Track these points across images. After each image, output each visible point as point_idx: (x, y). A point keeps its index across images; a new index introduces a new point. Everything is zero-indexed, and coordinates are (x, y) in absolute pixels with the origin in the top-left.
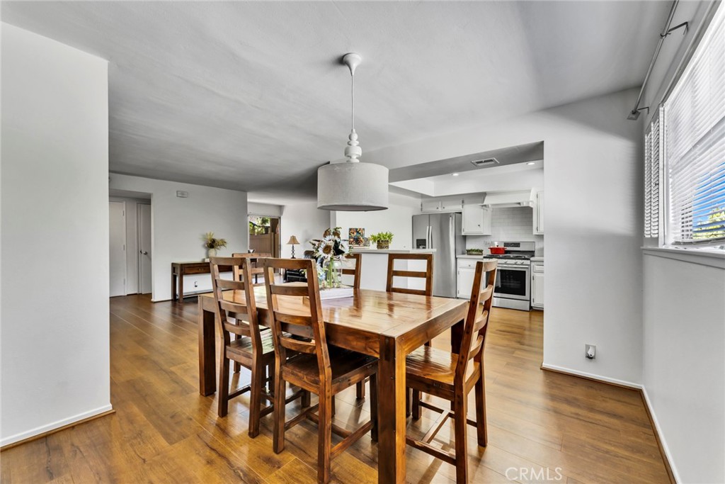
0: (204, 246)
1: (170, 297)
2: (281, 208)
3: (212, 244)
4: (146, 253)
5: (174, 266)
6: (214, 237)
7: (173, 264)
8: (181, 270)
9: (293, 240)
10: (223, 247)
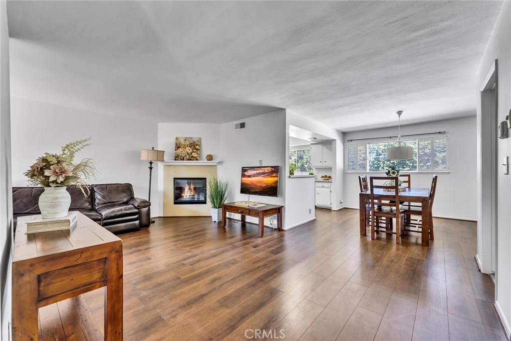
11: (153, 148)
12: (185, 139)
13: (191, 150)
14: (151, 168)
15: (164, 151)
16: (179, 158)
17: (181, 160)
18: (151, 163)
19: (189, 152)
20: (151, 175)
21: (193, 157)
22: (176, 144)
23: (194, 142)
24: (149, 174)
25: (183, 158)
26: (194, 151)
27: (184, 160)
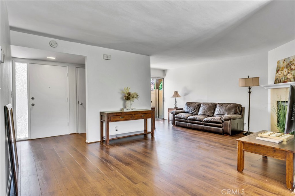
0: (122, 98)
1: (98, 139)
2: (164, 71)
3: (128, 97)
4: (82, 104)
5: (102, 115)
6: (129, 92)
7: (101, 113)
8: (108, 118)
9: (176, 95)
10: (135, 99)
11: (248, 76)
12: (283, 61)
13: (287, 70)
14: (250, 92)
15: (259, 77)
16: (278, 81)
17: (279, 83)
18: (250, 88)
19: (285, 74)
20: (250, 98)
21: (288, 78)
22: (277, 67)
23: (291, 62)
24: (249, 97)
25: (280, 81)
26: (290, 71)
27: (280, 83)
